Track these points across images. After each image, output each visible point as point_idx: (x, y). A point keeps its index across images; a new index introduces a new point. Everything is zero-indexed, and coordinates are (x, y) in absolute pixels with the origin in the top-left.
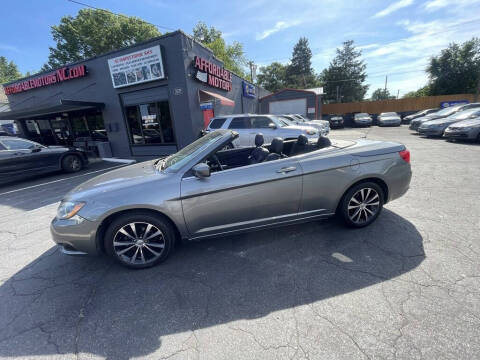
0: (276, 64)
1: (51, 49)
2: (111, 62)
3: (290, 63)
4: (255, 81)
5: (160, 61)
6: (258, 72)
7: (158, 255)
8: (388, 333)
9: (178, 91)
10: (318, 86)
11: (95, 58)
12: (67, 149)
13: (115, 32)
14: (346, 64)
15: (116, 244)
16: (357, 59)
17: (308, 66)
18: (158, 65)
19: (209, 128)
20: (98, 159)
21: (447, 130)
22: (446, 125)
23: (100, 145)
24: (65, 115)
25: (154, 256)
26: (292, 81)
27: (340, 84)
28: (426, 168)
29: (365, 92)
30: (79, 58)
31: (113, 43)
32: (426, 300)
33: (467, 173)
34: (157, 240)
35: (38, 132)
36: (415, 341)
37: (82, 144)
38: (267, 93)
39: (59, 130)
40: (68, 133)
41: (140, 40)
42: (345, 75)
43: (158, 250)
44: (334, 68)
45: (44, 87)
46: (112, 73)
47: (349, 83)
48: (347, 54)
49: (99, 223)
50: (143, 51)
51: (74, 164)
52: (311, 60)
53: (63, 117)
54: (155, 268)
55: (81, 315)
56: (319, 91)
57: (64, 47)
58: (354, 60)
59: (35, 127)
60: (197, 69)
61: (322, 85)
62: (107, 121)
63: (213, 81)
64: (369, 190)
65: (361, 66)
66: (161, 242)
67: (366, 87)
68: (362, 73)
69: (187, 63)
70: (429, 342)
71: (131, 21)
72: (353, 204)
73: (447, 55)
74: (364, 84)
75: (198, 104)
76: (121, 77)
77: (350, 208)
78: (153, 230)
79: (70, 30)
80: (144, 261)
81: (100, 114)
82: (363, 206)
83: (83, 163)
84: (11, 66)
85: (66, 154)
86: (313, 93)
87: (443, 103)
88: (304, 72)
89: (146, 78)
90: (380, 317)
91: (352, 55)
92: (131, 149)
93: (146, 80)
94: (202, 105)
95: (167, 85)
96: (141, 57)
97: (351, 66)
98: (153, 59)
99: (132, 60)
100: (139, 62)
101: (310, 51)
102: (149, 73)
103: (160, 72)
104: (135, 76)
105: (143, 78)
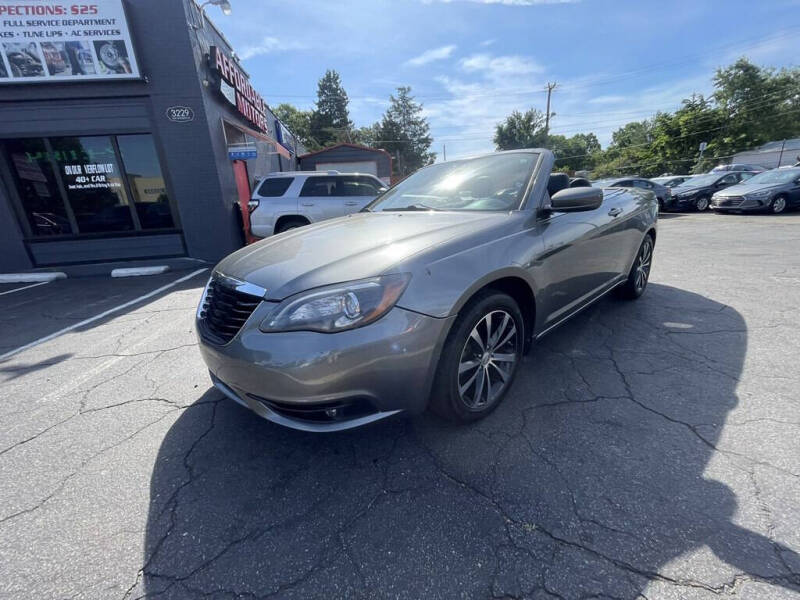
0: (287, 108)
3: (315, 108)
5: (126, 36)
7: (506, 378)
14: (404, 120)
15: (462, 368)
16: (417, 114)
17: (345, 117)
18: (119, 45)
19: (255, 195)
42: (404, 135)
44: (389, 124)
48: (404, 107)
50: (65, 4)
52: (348, 108)
60: (219, 73)
65: (423, 125)
67: (433, 155)
68: (425, 135)
69: (198, 60)
74: (429, 151)
75: (225, 148)
77: (638, 269)
82: (641, 267)
86: (385, 154)
89: (78, 70)
91: (411, 108)
92: (29, 250)
93: (79, 77)
94: (230, 150)
95: (147, 96)
96: (61, 18)
97: (410, 123)
98: (101, 28)
99: (25, 19)
100: (56, 29)
101: (345, 94)
102: (91, 61)
103: (127, 63)
104: (38, 60)
105: (70, 70)
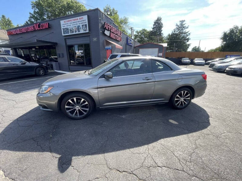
0: (144, 30)
1: (30, 13)
2: (62, 22)
3: (152, 30)
4: (133, 38)
5: (87, 23)
6: (135, 33)
7: (85, 113)
8: (188, 151)
9: (95, 39)
10: (165, 43)
11: (54, 19)
12: (38, 64)
13: (63, 6)
14: (180, 32)
15: (66, 107)
16: (186, 30)
17: (161, 32)
18: (86, 25)
19: (109, 59)
20: (52, 71)
21: (227, 69)
22: (227, 66)
23: (54, 64)
24: (37, 47)
25: (83, 114)
26: (152, 39)
27: (176, 42)
28: (214, 86)
29: (188, 47)
30: (44, 19)
31: (62, 12)
32: (207, 140)
33: (234, 89)
34: (85, 106)
35: (23, 55)
36: (200, 155)
37: (45, 63)
38: (139, 44)
39: (33, 55)
40: (38, 57)
41: (76, 12)
42: (179, 38)
43: (85, 111)
44: (174, 34)
45: (27, 32)
46: (62, 28)
47: (180, 42)
48: (181, 26)
49: (60, 96)
50: (78, 18)
51: (41, 72)
52: (162, 29)
53: (36, 48)
54: (83, 120)
55: (51, 136)
56: (165, 45)
57: (37, 13)
58: (185, 30)
59: (22, 52)
60: (105, 29)
61: (167, 42)
62: (58, 52)
63: (112, 35)
64: (186, 92)
65: (187, 34)
66: (87, 108)
67: (189, 45)
68: (187, 37)
69: (100, 26)
70: (206, 156)
71: (72, 2)
72: (177, 98)
73: (232, 31)
74: (188, 43)
75: (104, 46)
76: (66, 30)
77: (176, 99)
78: (84, 102)
79: (41, 4)
80: (78, 116)
81: (55, 48)
82: (182, 99)
83: (45, 72)
84: (8, 20)
85: (37, 67)
86: (162, 46)
87: (227, 56)
88: (158, 35)
89: (79, 31)
90: (185, 145)
91: (184, 28)
92: (69, 67)
93: (79, 33)
94: (106, 47)
95: (90, 36)
96: (77, 21)
97: (182, 33)
98: (83, 22)
99: (73, 22)
100: (76, 23)
101: (162, 24)
102: (81, 29)
103: (87, 29)
104: (73, 30)
105: (78, 31)
